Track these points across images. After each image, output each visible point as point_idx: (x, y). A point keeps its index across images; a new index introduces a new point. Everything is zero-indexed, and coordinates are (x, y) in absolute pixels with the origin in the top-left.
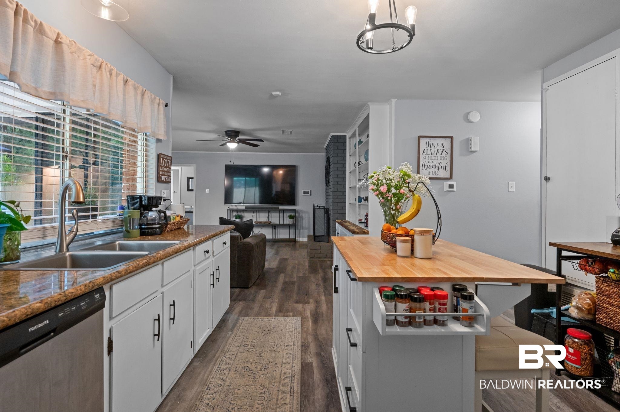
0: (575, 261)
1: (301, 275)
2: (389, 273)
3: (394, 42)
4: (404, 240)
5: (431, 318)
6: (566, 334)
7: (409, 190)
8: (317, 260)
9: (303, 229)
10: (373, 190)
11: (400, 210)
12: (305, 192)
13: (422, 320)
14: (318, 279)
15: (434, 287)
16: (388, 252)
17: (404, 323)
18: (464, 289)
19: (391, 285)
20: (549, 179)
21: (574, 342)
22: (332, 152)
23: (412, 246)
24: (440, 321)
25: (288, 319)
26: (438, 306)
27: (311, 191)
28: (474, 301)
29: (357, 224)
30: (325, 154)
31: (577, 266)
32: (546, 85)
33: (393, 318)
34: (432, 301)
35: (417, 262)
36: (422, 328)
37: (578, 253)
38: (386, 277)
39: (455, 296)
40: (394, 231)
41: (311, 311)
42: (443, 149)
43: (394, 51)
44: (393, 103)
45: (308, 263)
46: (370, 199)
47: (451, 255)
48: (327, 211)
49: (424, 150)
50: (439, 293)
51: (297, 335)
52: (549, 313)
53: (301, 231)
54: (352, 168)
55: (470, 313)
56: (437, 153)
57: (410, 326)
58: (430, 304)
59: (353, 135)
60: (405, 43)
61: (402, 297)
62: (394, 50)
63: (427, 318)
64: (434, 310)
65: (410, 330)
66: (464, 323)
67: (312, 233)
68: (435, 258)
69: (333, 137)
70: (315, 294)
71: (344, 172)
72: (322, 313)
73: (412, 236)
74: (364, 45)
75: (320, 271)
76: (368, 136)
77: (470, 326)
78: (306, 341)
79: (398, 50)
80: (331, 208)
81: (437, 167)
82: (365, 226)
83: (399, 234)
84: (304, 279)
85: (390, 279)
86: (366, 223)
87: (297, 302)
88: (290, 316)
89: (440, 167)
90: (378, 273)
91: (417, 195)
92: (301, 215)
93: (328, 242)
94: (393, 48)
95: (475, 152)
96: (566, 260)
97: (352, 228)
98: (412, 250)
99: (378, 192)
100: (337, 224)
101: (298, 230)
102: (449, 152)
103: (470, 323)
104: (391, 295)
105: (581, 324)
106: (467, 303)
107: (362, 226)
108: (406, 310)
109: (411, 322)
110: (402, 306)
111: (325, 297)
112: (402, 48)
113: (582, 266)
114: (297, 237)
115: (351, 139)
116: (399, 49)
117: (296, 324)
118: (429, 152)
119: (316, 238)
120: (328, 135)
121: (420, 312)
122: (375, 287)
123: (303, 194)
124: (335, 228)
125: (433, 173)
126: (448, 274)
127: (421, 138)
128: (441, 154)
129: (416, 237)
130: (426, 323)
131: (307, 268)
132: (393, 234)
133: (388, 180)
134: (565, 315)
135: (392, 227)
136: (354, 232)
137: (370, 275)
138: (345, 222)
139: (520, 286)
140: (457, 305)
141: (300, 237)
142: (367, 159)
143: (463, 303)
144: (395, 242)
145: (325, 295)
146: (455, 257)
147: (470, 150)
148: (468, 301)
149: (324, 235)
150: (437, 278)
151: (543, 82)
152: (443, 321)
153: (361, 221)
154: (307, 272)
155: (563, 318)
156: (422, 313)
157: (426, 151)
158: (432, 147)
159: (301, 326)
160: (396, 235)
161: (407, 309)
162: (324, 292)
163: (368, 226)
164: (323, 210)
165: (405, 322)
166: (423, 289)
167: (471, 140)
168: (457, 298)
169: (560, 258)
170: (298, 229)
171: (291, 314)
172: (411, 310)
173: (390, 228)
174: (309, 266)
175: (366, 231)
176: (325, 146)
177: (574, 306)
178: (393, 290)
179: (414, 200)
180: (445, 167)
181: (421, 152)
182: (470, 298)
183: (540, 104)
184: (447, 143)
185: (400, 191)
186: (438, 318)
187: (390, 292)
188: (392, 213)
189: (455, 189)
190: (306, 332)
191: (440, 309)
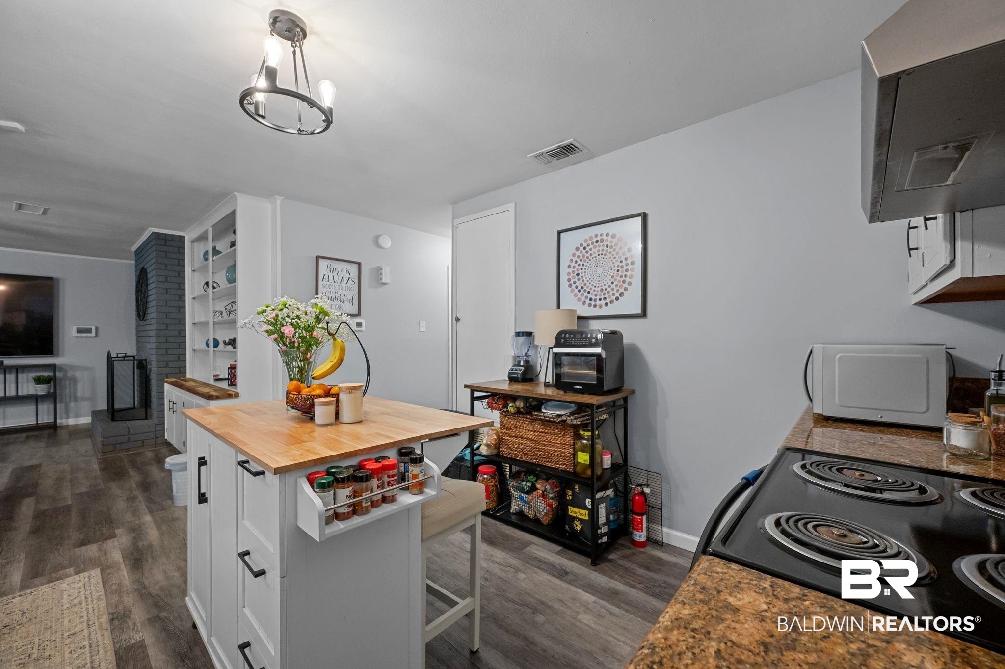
0: (484, 401)
1: (84, 489)
2: (318, 452)
3: (300, 121)
4: (327, 402)
5: (380, 497)
6: (478, 472)
7: (328, 333)
8: (121, 454)
9: (76, 399)
10: (267, 331)
11: (311, 360)
12: (79, 331)
13: (369, 503)
14: (130, 489)
15: (378, 457)
16: (298, 422)
17: (346, 514)
18: (411, 452)
19: (323, 468)
20: (459, 319)
21: (484, 478)
22: (153, 261)
23: (337, 407)
24: (389, 496)
25: (64, 585)
26: (386, 479)
27: (97, 329)
28: (424, 463)
29: (212, 382)
30: (134, 262)
31: (485, 405)
32: (456, 221)
33: (331, 512)
34: (380, 475)
35: (345, 428)
36: (370, 514)
37: (487, 392)
38: (317, 458)
39: (402, 462)
40: (305, 391)
41: (122, 550)
42: (349, 277)
43: (299, 134)
44: (278, 202)
45: (99, 463)
46: (239, 343)
47: (383, 413)
48: (142, 366)
49: (324, 275)
50: (386, 463)
51: (95, 606)
52: (462, 456)
53: (72, 405)
54: (199, 291)
55: (420, 478)
56: (341, 281)
57: (354, 516)
58: (378, 480)
59: (202, 238)
60: (318, 127)
61: (343, 481)
62: (300, 132)
63: (375, 498)
64: (382, 486)
65: (357, 521)
66: (415, 491)
67: (103, 405)
68: (366, 420)
69: (156, 235)
70: (129, 517)
71: (180, 298)
72: (150, 546)
73: (337, 395)
74: (251, 108)
75: (132, 472)
76: (233, 244)
77: (421, 492)
78: (121, 607)
79: (306, 134)
80: (153, 358)
81: (342, 300)
82: (229, 385)
83: (316, 395)
84: (95, 495)
85: (323, 461)
86: (232, 380)
87: (83, 543)
88: (67, 576)
89: (345, 300)
90: (301, 455)
91: (339, 340)
92: (69, 374)
93: (146, 419)
94: (299, 129)
95: (385, 284)
96: (477, 400)
97: (205, 390)
98: (337, 414)
99: (276, 336)
100: (166, 385)
101: (63, 405)
102: (356, 281)
103: (420, 489)
104: (329, 482)
105: (489, 460)
106: (417, 467)
107: (224, 385)
108: (350, 496)
109: (356, 509)
110: (344, 494)
111: (153, 516)
112: (312, 133)
113: (490, 404)
114: (61, 418)
115: (196, 244)
116: (308, 134)
117: (87, 585)
118: (331, 279)
119: (116, 414)
120: (142, 230)
121: (368, 493)
122: (300, 477)
123: (74, 333)
124: (164, 392)
125: (337, 307)
126: (392, 437)
127: (320, 259)
128: (347, 283)
129: (343, 397)
130: (375, 504)
131: (99, 472)
132: (307, 395)
133: (293, 319)
134: (476, 455)
135: (302, 385)
136: (210, 397)
137: (291, 461)
138: (186, 381)
139: (460, 435)
140: (405, 473)
141: (68, 417)
142: (232, 280)
143: (413, 468)
144: (312, 405)
145: (151, 512)
146: (388, 414)
147: (381, 281)
148: (418, 465)
149: (134, 408)
150: (382, 445)
151: (453, 219)
152: (393, 496)
153: (217, 378)
154: (100, 481)
155: (476, 458)
156: (369, 494)
157: (326, 277)
158: (335, 273)
159: (101, 585)
160: (312, 398)
161: (350, 494)
162: (148, 508)
163: (235, 385)
164: (132, 363)
165: (348, 513)
166: (366, 463)
167: (381, 269)
168: (405, 463)
169: (473, 399)
170: (61, 403)
171: (72, 570)
172: (355, 494)
173: (300, 386)
174: (103, 470)
175: (233, 393)
176: (134, 248)
177: (485, 444)
178: (328, 473)
179: (334, 345)
180: (351, 301)
181: (320, 278)
182: (420, 460)
183: (451, 239)
184: (354, 269)
185: (312, 334)
186: (387, 494)
187: (326, 479)
188: (300, 365)
189: (363, 328)
190: (119, 592)
191: (389, 482)
